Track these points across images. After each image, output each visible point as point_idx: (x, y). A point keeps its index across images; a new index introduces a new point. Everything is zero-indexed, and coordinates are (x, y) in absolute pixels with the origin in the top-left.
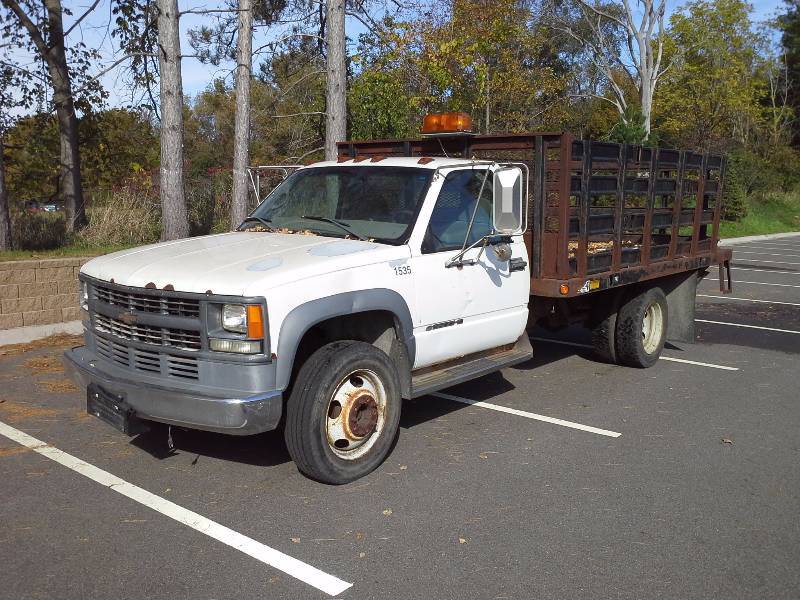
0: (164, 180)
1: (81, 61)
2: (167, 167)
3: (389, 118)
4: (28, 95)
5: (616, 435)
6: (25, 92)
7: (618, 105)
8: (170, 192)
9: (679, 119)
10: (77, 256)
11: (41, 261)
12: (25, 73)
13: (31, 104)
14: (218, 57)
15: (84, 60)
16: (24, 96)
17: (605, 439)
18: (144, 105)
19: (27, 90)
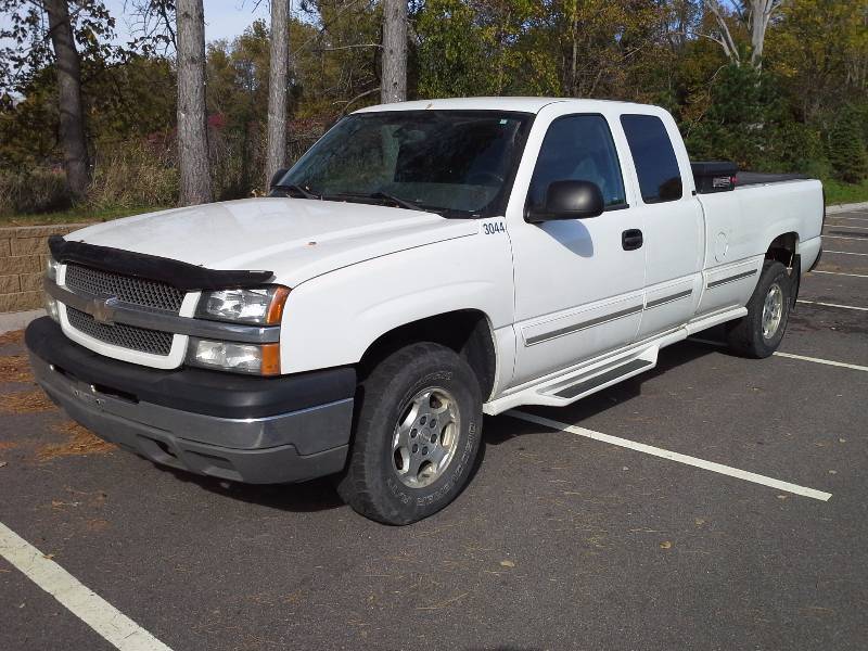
0: (182, 128)
2: (185, 110)
3: (459, 52)
4: (19, 24)
5: (825, 496)
6: (17, 22)
7: (724, 44)
8: (189, 142)
10: (68, 222)
11: (18, 229)
16: (16, 27)
17: (811, 504)
18: (159, 36)
19: (18, 18)
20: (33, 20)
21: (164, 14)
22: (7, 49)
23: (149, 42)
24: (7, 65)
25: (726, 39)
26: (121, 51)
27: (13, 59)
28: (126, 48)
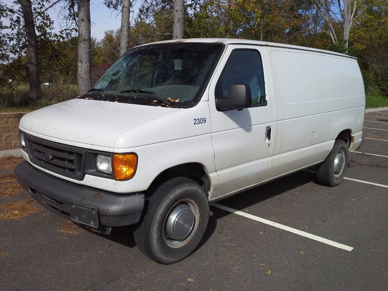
0: (79, 69)
1: (39, 4)
2: (81, 62)
4: (13, 23)
5: (349, 249)
6: (12, 21)
7: (331, 34)
8: (82, 76)
9: (361, 44)
12: (11, 11)
13: (15, 28)
14: (117, 5)
15: (41, 3)
16: (11, 24)
17: (342, 253)
18: (73, 29)
19: (12, 20)
20: (18, 21)
21: (75, 19)
22: (7, 34)
23: (69, 31)
24: (6, 41)
25: (332, 32)
26: (56, 35)
27: (9, 38)
28: (58, 34)
